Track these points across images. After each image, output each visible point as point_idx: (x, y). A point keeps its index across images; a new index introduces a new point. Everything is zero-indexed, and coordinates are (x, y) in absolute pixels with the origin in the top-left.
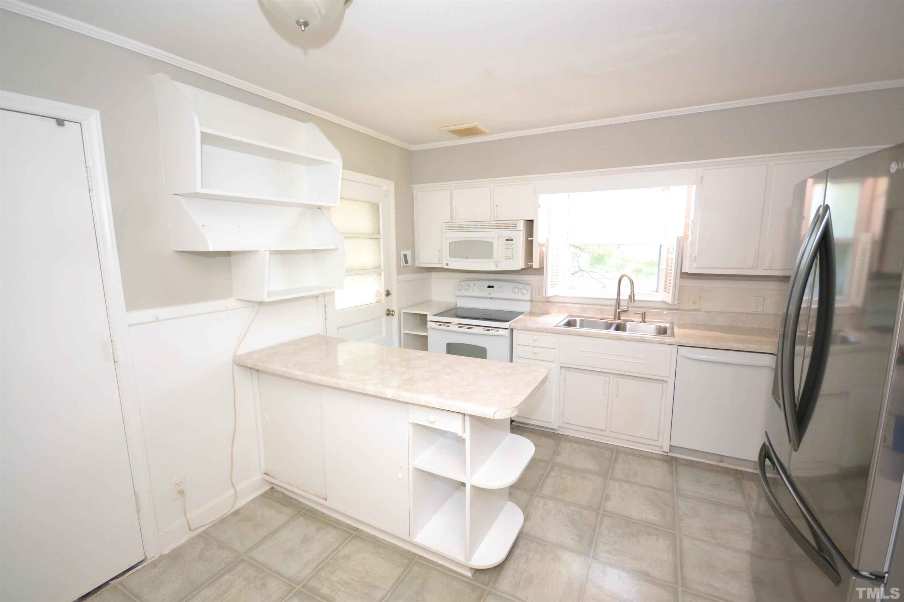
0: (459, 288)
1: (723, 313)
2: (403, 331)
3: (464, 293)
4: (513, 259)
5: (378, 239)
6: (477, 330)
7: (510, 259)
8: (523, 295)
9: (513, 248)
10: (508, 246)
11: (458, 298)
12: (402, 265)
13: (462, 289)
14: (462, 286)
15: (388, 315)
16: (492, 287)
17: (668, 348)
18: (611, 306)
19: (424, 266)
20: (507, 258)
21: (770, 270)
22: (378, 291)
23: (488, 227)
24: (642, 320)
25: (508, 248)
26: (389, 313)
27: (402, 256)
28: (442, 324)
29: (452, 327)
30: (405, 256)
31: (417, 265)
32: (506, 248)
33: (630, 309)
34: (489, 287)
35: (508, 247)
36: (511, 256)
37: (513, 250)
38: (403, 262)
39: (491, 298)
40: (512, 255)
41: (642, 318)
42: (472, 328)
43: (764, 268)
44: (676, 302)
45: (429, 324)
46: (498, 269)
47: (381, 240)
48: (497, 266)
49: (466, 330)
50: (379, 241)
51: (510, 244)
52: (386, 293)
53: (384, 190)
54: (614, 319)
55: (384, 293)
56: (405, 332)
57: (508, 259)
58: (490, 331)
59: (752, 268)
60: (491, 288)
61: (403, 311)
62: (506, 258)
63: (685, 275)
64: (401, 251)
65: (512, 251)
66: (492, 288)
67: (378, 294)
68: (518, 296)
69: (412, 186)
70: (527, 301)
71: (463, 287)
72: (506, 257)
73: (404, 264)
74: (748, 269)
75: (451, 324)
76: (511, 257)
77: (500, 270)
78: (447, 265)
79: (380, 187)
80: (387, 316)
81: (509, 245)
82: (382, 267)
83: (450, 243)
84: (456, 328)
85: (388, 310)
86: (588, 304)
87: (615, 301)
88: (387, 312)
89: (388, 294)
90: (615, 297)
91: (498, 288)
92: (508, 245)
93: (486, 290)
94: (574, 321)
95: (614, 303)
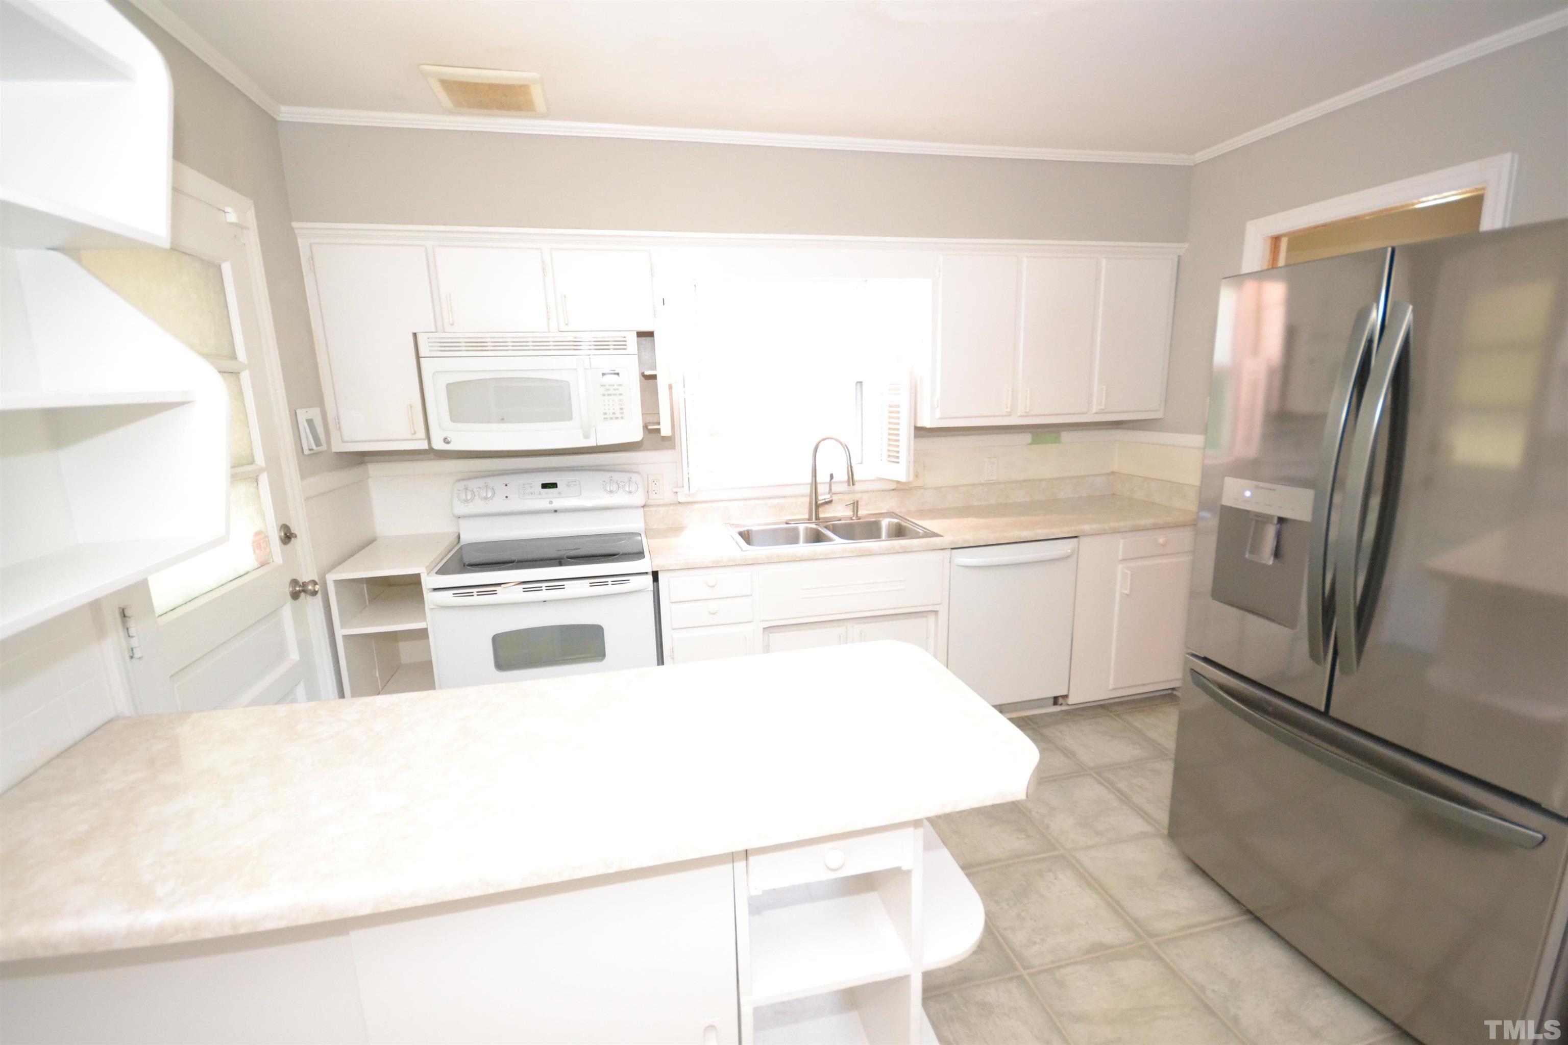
0: (466, 496)
1: (955, 487)
2: (340, 632)
3: (478, 506)
4: (622, 418)
5: (235, 374)
6: (573, 589)
7: (617, 418)
8: (631, 495)
9: (621, 394)
10: (608, 390)
11: (461, 521)
12: (306, 452)
13: (472, 499)
14: (473, 492)
15: (295, 596)
16: (554, 485)
17: (938, 555)
18: (803, 496)
19: (351, 450)
20: (608, 417)
21: (1028, 416)
22: (257, 534)
23: (554, 346)
24: (854, 515)
25: (608, 395)
26: (299, 590)
27: (303, 424)
28: (475, 590)
29: (503, 595)
30: (310, 422)
31: (338, 447)
32: (604, 395)
33: (835, 498)
34: (545, 486)
35: (609, 392)
36: (618, 412)
37: (621, 397)
38: (307, 438)
39: (556, 511)
40: (621, 409)
41: (853, 512)
42: (562, 587)
43: (1019, 415)
44: (911, 479)
45: (430, 598)
46: (591, 443)
47: (245, 376)
48: (586, 436)
49: (545, 594)
50: (239, 380)
51: (613, 385)
52: (282, 534)
53: (232, 224)
54: (809, 520)
55: (275, 536)
56: (346, 634)
57: (611, 418)
58: (610, 585)
59: (1009, 415)
60: (550, 488)
61: (331, 578)
62: (606, 416)
63: (921, 432)
64: (299, 412)
65: (621, 400)
66: (553, 488)
67: (260, 540)
68: (618, 499)
69: (294, 224)
70: (637, 507)
71: (476, 494)
72: (605, 414)
73: (314, 447)
74: (1002, 416)
75: (502, 586)
76: (618, 415)
77: (594, 444)
78: (446, 441)
79: (220, 210)
80: (293, 601)
81: (612, 388)
82: (260, 461)
83: (448, 385)
84: (518, 594)
85: (294, 582)
86: (755, 499)
87: (809, 487)
88: (295, 587)
89: (288, 536)
90: (809, 479)
91: (568, 485)
92: (608, 387)
93: (540, 494)
94: (746, 532)
95: (807, 490)
